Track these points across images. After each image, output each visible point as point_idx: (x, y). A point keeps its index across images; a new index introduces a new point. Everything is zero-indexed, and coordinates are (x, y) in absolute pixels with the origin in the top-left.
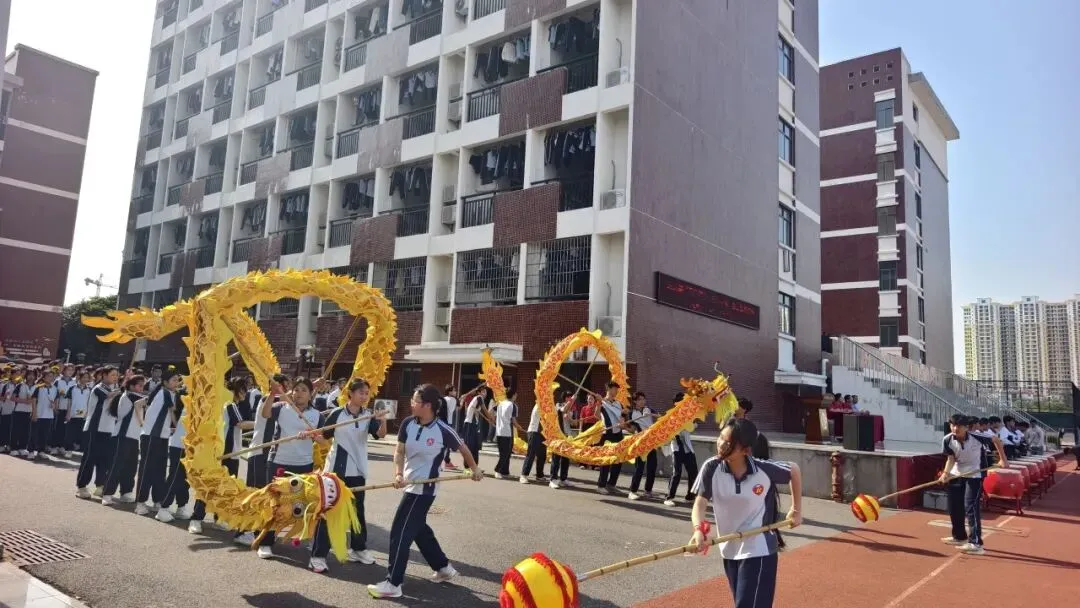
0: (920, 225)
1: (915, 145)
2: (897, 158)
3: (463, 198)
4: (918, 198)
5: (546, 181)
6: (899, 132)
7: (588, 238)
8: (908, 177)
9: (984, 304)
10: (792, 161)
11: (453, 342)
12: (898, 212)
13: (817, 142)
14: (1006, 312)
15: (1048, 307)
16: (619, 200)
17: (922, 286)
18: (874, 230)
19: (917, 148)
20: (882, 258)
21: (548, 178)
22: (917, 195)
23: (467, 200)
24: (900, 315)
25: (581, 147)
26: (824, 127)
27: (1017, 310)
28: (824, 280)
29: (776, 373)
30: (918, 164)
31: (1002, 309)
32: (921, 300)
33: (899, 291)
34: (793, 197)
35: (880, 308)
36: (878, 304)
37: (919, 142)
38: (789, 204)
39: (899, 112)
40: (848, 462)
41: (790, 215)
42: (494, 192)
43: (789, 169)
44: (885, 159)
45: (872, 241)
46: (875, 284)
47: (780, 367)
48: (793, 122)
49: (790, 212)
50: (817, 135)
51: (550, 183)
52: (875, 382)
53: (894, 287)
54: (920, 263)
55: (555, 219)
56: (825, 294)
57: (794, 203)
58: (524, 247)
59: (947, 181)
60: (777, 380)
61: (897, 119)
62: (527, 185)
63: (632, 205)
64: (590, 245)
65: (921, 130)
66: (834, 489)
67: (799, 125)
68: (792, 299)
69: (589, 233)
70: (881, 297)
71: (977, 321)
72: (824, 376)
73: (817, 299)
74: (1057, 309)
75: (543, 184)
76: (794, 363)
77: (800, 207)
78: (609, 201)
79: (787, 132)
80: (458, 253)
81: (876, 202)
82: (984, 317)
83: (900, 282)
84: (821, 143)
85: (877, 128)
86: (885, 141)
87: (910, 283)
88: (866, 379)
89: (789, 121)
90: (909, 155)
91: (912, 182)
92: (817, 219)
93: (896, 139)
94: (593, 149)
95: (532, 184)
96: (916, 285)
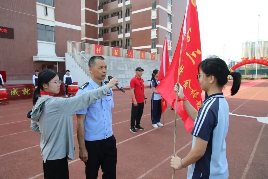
9: (247, 42)
14: (253, 44)
15: (264, 42)
17: (171, 28)
18: (150, 8)
20: (152, 18)
24: (157, 38)
27: (256, 43)
31: (252, 43)
32: (170, 33)
33: (156, 29)
36: (151, 35)
45: (149, 13)
46: (150, 27)
54: (171, 21)
60: (35, 59)
70: (152, 32)
71: (245, 47)
74: (267, 42)
76: (55, 53)
82: (247, 45)
83: (157, 26)
87: (160, 26)
96: (166, 27)
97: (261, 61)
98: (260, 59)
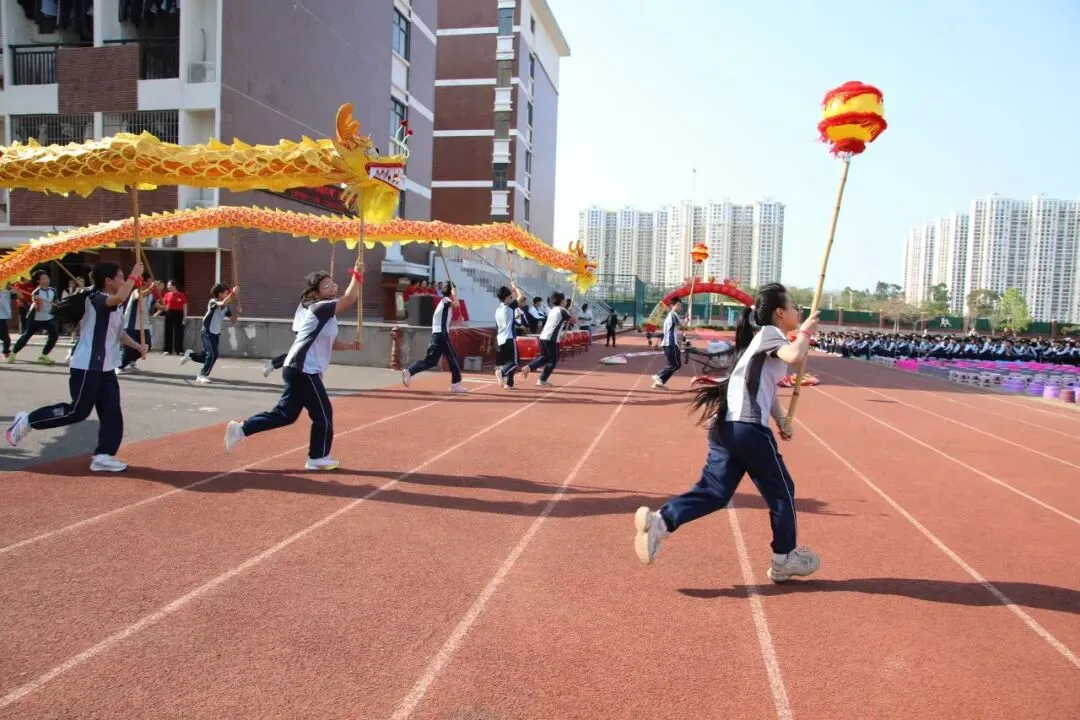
0: (531, 132)
1: (531, 56)
2: (513, 67)
3: (13, 48)
4: (530, 107)
5: (124, 42)
6: (517, 40)
7: (175, 113)
8: (522, 86)
10: (407, 57)
11: (13, 223)
12: (511, 118)
13: (434, 40)
14: (610, 217)
16: (209, 74)
17: (529, 189)
18: (490, 133)
19: (532, 60)
20: (496, 160)
21: (124, 38)
22: (529, 103)
23: (19, 50)
24: (508, 214)
25: (164, 7)
26: (442, 26)
27: (619, 217)
28: (436, 178)
29: (383, 262)
30: (532, 75)
32: (527, 201)
33: (508, 192)
34: (407, 93)
35: (492, 206)
36: (490, 203)
37: (535, 54)
38: (402, 99)
39: (517, 23)
40: (406, 335)
41: (404, 110)
42: (56, 45)
43: (405, 64)
44: (504, 65)
45: (488, 143)
46: (489, 184)
47: (387, 257)
48: (410, 15)
49: (403, 107)
50: (434, 33)
51: (128, 44)
52: (471, 272)
53: (504, 187)
54: (528, 168)
55: (134, 87)
56: (435, 191)
57: (407, 98)
58: (98, 116)
59: (557, 94)
60: (384, 269)
61: (515, 29)
62: (98, 43)
63: (223, 80)
64: (177, 121)
65: (537, 43)
66: (393, 359)
67: (415, 19)
68: (402, 193)
69: (176, 108)
70: (494, 197)
71: (589, 224)
72: (430, 267)
73: (428, 194)
75: (119, 44)
76: (402, 253)
77: (413, 102)
78: (198, 74)
79: (403, 25)
80: (12, 116)
81: (493, 107)
82: (594, 221)
83: (510, 184)
84: (438, 42)
85: (498, 34)
86: (504, 48)
87: (518, 185)
88: (464, 270)
89: (406, 14)
90: (524, 65)
91: (525, 91)
92: (430, 116)
93: (513, 48)
94: (178, 10)
95: (105, 42)
96: (523, 186)
97: (725, 289)
98: (723, 283)
